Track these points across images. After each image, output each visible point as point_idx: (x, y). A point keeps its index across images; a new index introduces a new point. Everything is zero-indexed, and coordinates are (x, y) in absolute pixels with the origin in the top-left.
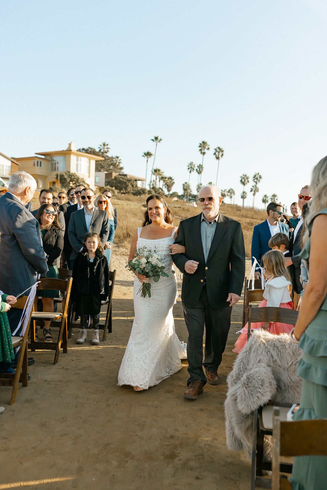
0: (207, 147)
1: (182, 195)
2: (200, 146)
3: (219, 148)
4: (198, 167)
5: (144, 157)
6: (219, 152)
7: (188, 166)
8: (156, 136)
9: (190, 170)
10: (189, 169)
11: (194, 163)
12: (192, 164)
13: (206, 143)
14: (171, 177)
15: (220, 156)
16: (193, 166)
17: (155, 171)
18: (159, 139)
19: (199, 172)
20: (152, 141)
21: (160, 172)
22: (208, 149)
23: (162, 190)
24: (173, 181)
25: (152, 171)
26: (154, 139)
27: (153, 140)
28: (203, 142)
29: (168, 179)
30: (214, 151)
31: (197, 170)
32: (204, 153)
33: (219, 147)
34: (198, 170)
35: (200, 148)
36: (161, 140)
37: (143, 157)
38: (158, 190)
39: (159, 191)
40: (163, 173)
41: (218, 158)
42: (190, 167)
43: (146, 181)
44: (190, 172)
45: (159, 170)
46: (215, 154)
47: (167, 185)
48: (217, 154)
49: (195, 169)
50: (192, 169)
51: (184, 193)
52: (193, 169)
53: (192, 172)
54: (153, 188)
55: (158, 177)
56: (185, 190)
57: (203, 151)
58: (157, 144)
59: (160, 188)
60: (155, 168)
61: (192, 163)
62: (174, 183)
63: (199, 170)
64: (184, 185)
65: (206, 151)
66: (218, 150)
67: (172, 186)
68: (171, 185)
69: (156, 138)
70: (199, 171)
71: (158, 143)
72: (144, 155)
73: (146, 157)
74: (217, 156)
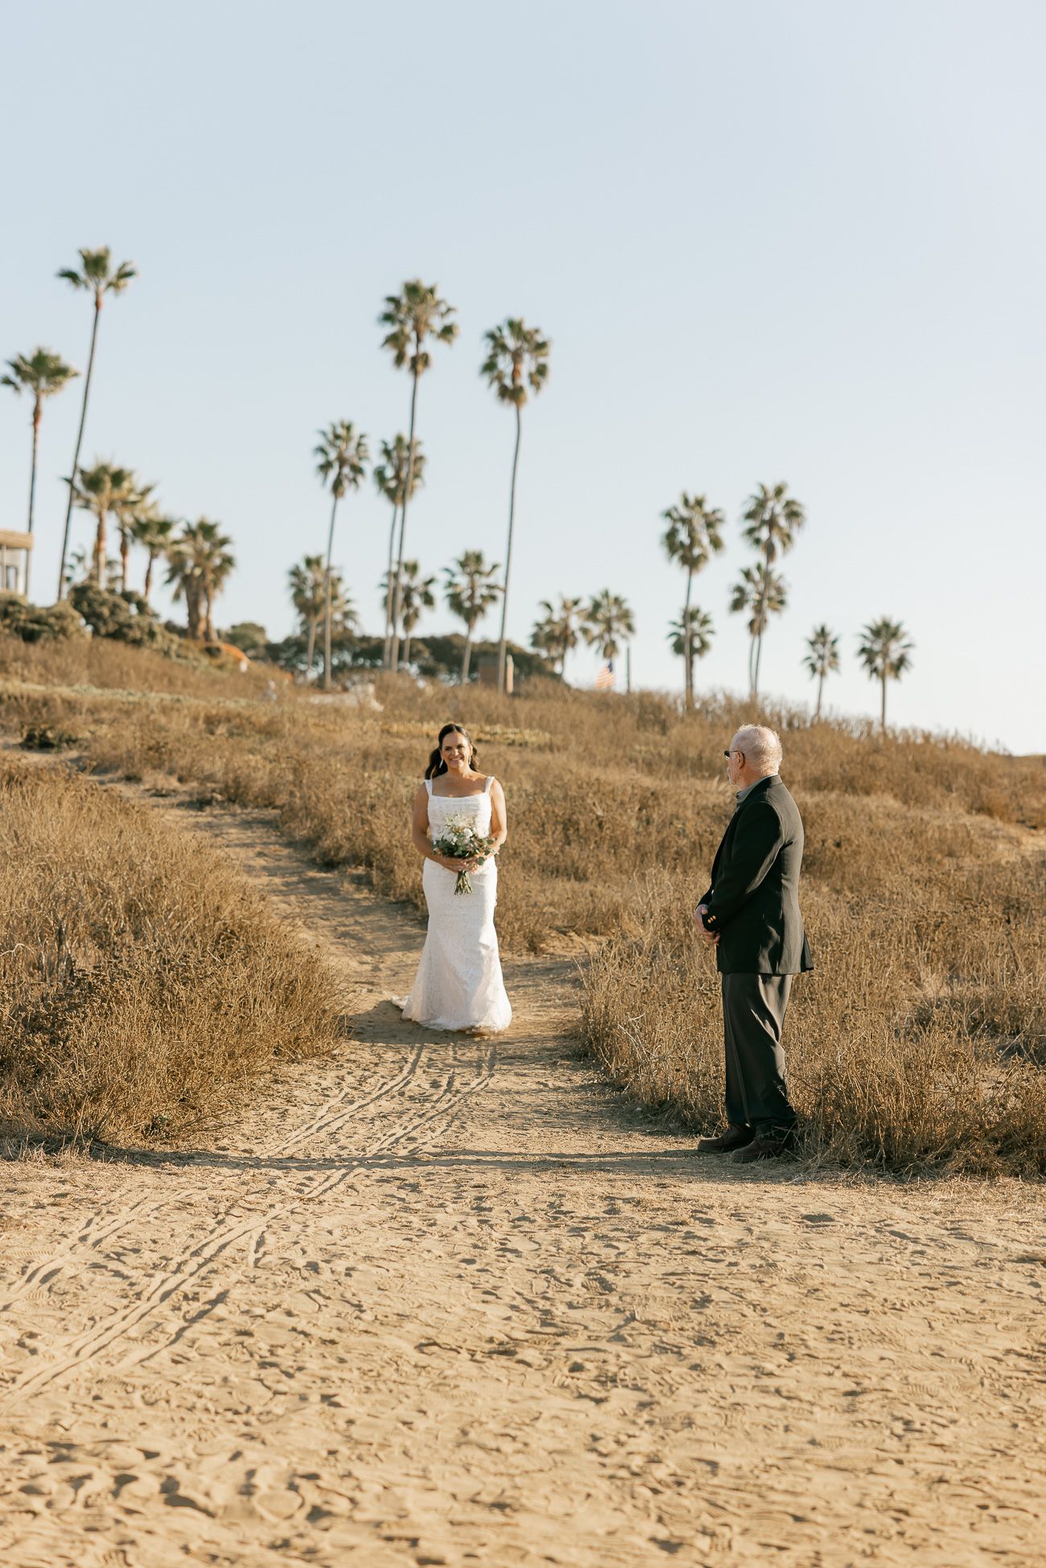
0: (437, 324)
1: (289, 643)
2: (388, 318)
3: (515, 327)
4: (387, 452)
5: (17, 388)
6: (516, 356)
7: (322, 450)
8: (95, 248)
9: (333, 474)
10: (325, 467)
11: (356, 432)
12: (348, 439)
13: (432, 291)
14: (210, 520)
15: (524, 381)
16: (350, 452)
17: (93, 482)
18: (113, 266)
19: (397, 490)
20: (66, 281)
21: (126, 485)
22: (447, 332)
23: (142, 606)
24: (227, 550)
25: (70, 481)
26: (77, 266)
27: (71, 276)
28: (413, 290)
29: (190, 533)
30: (484, 350)
31: (380, 474)
32: (419, 363)
33: (516, 318)
34: (389, 473)
35: (390, 329)
36: (124, 274)
37: (9, 389)
38: (115, 608)
39: (122, 617)
40: (146, 491)
41: (511, 394)
42: (333, 455)
43: (28, 550)
44: (337, 487)
45: (118, 478)
46: (490, 366)
47: (187, 580)
48: (504, 364)
49: (369, 468)
50: (346, 470)
51: (306, 632)
52: (357, 470)
53: (348, 489)
54: (81, 596)
55: (111, 522)
56: (308, 607)
57: (411, 350)
58: (97, 305)
59: (128, 596)
60: (88, 464)
61: (348, 428)
62: (228, 561)
63: (397, 476)
64: (295, 573)
65: (431, 345)
66: (511, 343)
67: (216, 583)
68: (210, 577)
69: (95, 264)
70: (392, 484)
71: (108, 297)
72: (10, 372)
73: (27, 389)
74: (508, 382)
